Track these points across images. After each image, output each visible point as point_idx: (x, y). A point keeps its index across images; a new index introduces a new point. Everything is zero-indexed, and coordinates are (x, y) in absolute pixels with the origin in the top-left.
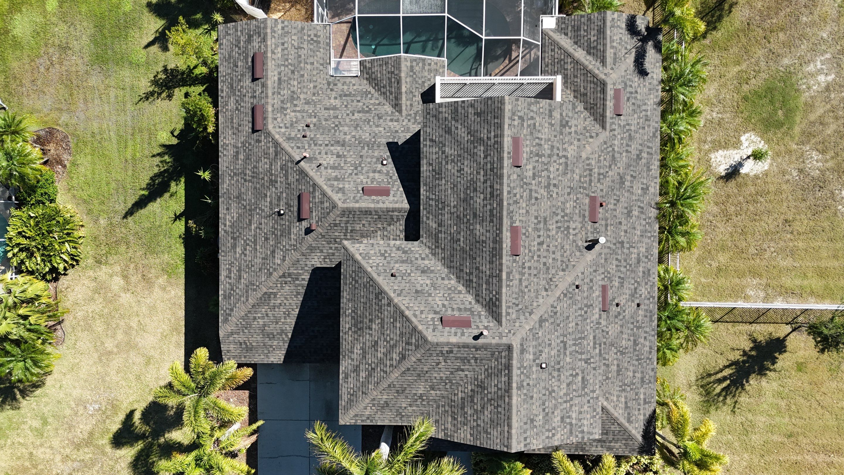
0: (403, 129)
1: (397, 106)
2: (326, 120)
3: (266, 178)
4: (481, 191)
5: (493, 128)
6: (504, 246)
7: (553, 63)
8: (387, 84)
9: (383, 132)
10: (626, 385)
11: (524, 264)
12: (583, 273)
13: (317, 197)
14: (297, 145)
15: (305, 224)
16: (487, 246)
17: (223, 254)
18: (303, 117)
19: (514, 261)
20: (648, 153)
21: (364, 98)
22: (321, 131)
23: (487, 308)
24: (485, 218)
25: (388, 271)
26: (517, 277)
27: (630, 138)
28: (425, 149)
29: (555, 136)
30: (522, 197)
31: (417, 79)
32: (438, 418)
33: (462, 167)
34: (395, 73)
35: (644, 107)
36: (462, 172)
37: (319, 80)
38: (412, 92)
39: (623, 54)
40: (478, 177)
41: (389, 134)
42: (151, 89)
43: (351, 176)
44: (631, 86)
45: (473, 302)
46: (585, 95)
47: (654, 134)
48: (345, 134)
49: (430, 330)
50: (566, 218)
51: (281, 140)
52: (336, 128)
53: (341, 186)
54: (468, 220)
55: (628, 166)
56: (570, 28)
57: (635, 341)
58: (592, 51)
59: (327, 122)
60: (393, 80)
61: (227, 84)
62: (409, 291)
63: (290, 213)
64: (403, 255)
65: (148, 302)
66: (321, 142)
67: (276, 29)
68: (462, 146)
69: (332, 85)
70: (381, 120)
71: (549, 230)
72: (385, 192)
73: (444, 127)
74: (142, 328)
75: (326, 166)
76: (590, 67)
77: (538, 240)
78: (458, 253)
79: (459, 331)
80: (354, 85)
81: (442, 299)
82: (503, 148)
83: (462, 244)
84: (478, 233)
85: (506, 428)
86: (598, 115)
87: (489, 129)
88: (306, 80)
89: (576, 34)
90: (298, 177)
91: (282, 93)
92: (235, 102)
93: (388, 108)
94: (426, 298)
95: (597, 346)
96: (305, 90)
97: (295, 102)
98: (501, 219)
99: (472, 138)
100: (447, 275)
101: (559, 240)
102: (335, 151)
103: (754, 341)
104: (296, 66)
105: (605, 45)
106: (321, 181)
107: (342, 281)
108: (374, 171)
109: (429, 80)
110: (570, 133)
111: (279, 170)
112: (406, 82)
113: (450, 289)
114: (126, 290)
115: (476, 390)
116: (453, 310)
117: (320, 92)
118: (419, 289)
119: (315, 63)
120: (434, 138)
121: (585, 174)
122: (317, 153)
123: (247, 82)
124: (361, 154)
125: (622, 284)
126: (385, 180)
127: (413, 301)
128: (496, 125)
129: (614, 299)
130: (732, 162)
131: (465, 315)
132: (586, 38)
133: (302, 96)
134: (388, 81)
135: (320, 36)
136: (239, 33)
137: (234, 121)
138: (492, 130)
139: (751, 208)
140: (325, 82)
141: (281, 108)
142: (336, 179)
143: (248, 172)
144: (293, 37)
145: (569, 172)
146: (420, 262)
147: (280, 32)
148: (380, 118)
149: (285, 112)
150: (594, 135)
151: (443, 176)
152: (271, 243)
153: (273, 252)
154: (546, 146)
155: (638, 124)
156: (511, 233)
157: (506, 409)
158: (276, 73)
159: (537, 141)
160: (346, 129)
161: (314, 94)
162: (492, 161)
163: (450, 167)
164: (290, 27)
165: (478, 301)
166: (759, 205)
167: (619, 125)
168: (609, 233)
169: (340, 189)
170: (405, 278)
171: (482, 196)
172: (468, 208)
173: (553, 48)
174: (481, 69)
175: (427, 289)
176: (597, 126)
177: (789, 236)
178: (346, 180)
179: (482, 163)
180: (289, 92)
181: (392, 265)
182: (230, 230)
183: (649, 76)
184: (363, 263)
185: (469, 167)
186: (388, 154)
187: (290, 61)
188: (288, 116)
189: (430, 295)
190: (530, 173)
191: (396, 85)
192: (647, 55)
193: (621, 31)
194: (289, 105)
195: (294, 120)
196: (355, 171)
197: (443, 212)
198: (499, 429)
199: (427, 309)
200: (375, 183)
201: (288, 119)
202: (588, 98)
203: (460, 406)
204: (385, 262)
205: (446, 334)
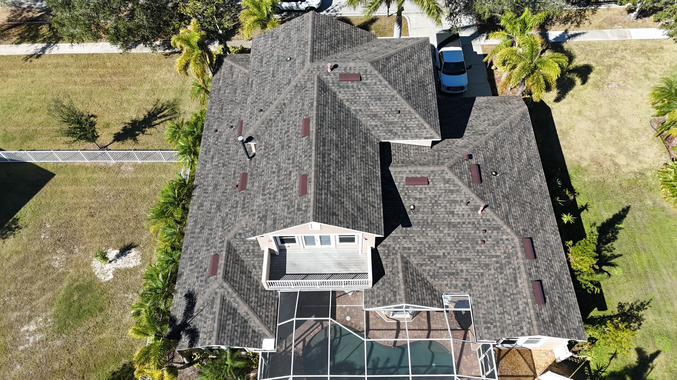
0: (399, 240)
1: (406, 263)
2: (467, 248)
3: (513, 201)
4: (332, 160)
5: (323, 201)
6: (314, 122)
7: (268, 305)
8: (416, 281)
9: (416, 237)
10: (232, 85)
11: (300, 116)
12: (257, 120)
13: (466, 177)
14: (489, 223)
15: (473, 162)
16: (327, 124)
17: (537, 157)
18: (489, 251)
19: (307, 115)
20: (194, 233)
21: (436, 271)
22: (470, 237)
23: (327, 88)
24: (329, 142)
25: (403, 115)
26: (305, 107)
27: (207, 240)
28: (379, 202)
29: (272, 206)
30: (301, 156)
31: (389, 286)
32: (362, 39)
33: (347, 181)
34: (409, 290)
35: (193, 267)
36: (347, 177)
37: (480, 288)
38: (393, 274)
39: (204, 310)
40: (334, 170)
41: (411, 235)
42: (641, 313)
43: (440, 194)
44: (201, 281)
45: (338, 93)
46: (242, 273)
47: (187, 248)
48: (449, 234)
49: (369, 71)
50: (267, 155)
51: (505, 227)
52: (457, 240)
53: (447, 185)
54: (342, 144)
55: (212, 219)
56: (250, 336)
57: (222, 110)
58: (232, 311)
59: (466, 246)
60: (411, 284)
61: (565, 284)
62: (386, 99)
63: (487, 172)
64: (392, 128)
65: (591, 149)
66: (470, 226)
67: (528, 326)
68: (348, 195)
69: (467, 285)
70: (418, 248)
71: (280, 143)
72: (410, 181)
73: (364, 214)
74: (591, 133)
75: (462, 204)
76: (235, 295)
77: (288, 134)
78: (349, 126)
79: (348, 71)
80: (447, 285)
81: (361, 95)
82: (315, 185)
83: (347, 130)
84: (334, 134)
85: (316, 23)
86: (232, 253)
87: (326, 201)
88: (492, 286)
89: (245, 329)
90: (485, 196)
91: (511, 270)
92: (554, 267)
93: (414, 261)
94: (372, 94)
95: (250, 82)
96: (491, 277)
97: (498, 265)
98: (317, 138)
99: (340, 198)
100: (358, 113)
101: (273, 139)
102: (456, 217)
103: (135, 140)
104: (503, 297)
105: (220, 314)
106: (465, 189)
107: (438, 113)
108: (420, 199)
109: (378, 288)
110: (259, 213)
111: (502, 205)
112: (399, 281)
113: (355, 103)
114: (612, 156)
115: (336, 46)
116: (353, 87)
117: (477, 277)
118: (378, 102)
119: (485, 303)
120: (371, 208)
121: (248, 204)
122: (471, 215)
123: (546, 281)
124: (433, 215)
125: (227, 140)
126: (410, 191)
127: (382, 92)
128: (320, 202)
129: (234, 130)
130: (124, 258)
131: (344, 83)
132: (236, 324)
133: (493, 271)
134: (416, 284)
135: (485, 329)
136: (564, 327)
137: (550, 251)
138: (323, 199)
139: (117, 224)
140: (474, 288)
141: (510, 258)
142: (452, 192)
143: (529, 209)
144: (510, 322)
145: (262, 186)
146: (378, 123)
147: (524, 324)
148: (420, 251)
149: (506, 255)
150: (238, 237)
151: (363, 179)
152: (499, 155)
153: (496, 149)
154: (279, 197)
155: (199, 253)
156: (309, 131)
157: (315, 33)
158: (520, 286)
159: (287, 198)
160: (449, 240)
161: (482, 274)
162: (324, 178)
163: (358, 183)
164: (515, 331)
165: (335, 93)
166: (111, 227)
167: (215, 248)
168: (233, 169)
169: (447, 182)
170: (390, 110)
171: (331, 157)
172: (342, 152)
173: (266, 319)
174: (331, 337)
175: (372, 102)
176: (234, 245)
177: (94, 206)
178: (443, 191)
179: (332, 179)
180: (505, 272)
181: (400, 120)
182: (535, 171)
183: (184, 294)
184: (422, 121)
185: (342, 180)
186: (410, 216)
187: (509, 299)
188: (503, 251)
189: (370, 97)
190: (293, 174)
191: (408, 280)
192: (183, 312)
193: (204, 330)
194: (504, 261)
195: (496, 248)
196: (436, 199)
197: (362, 155)
198: (320, 23)
199: (372, 86)
200: (419, 189)
201: (501, 248)
202: (239, 269)
203: (347, 41)
204: (405, 123)
205: (357, 68)
